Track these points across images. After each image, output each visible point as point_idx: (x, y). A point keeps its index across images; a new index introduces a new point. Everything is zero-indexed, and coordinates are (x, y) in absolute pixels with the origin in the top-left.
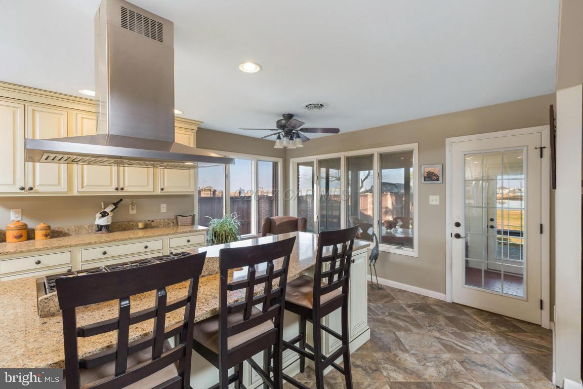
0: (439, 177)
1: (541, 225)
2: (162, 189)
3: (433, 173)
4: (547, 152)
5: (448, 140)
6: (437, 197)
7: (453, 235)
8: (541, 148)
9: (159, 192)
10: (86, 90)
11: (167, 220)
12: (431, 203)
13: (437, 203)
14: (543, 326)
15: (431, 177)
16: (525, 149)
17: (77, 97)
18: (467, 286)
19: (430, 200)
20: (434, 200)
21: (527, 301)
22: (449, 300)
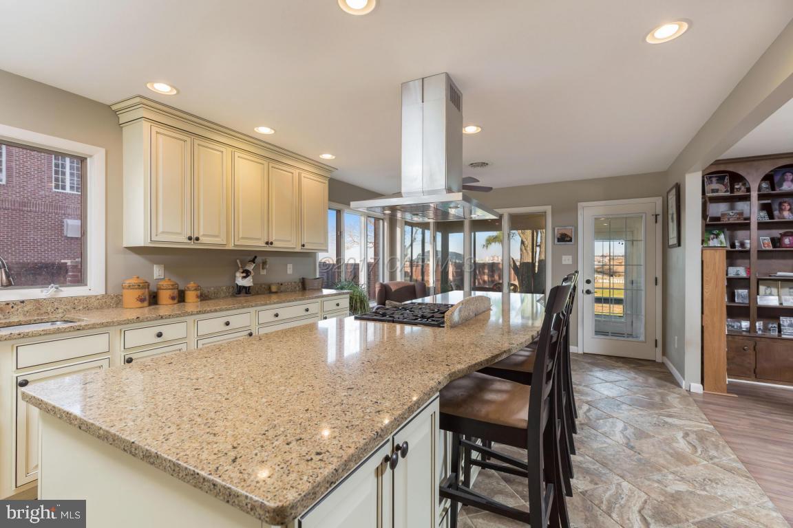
0: (571, 239)
1: (656, 278)
2: (303, 246)
3: (566, 235)
4: (660, 218)
5: (580, 205)
6: (570, 257)
7: (584, 292)
8: (656, 215)
9: (298, 249)
10: (264, 128)
11: (293, 284)
12: (564, 263)
13: (570, 262)
14: (657, 361)
15: (563, 238)
16: (644, 215)
17: (238, 133)
18: (596, 337)
19: (563, 259)
20: (567, 260)
21: (645, 342)
22: (580, 352)
